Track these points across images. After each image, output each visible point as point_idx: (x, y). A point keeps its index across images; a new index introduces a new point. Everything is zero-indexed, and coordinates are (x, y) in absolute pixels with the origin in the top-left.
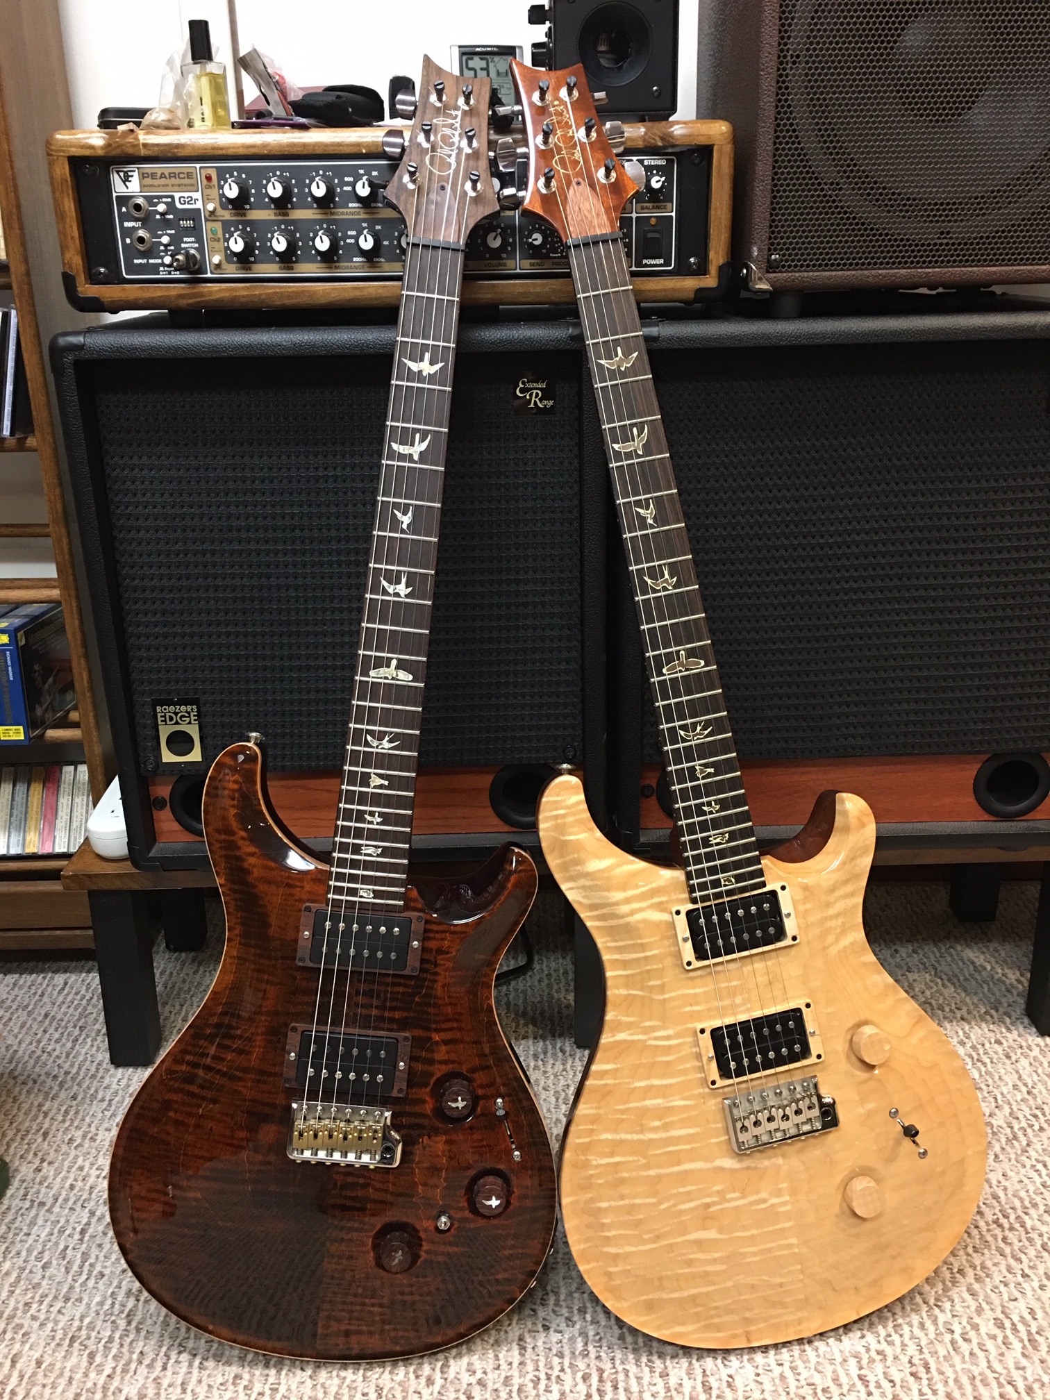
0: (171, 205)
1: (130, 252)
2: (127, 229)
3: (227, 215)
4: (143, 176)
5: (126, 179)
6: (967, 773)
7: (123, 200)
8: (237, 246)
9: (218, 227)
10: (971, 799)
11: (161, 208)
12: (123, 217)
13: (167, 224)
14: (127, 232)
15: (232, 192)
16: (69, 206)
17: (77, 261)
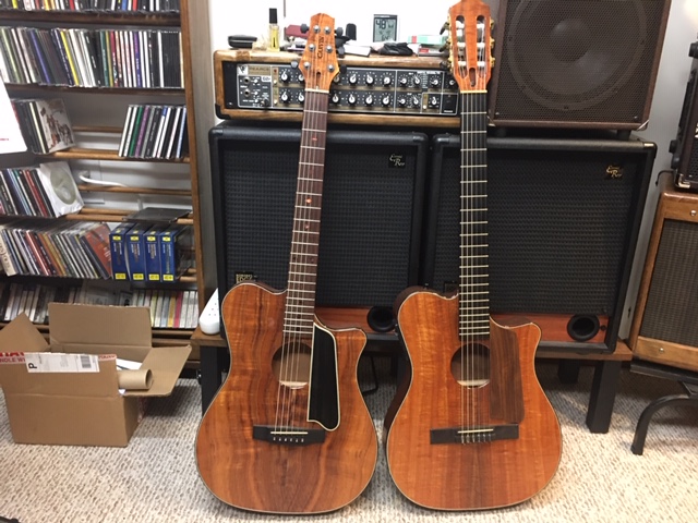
0: (260, 81)
1: (242, 97)
2: (241, 88)
3: (281, 85)
4: (250, 68)
5: (243, 69)
6: (565, 322)
7: (241, 77)
8: (285, 98)
9: (277, 89)
10: (566, 333)
11: (256, 81)
12: (241, 84)
13: (257, 87)
14: (241, 90)
15: (285, 77)
16: (221, 79)
17: (222, 100)
